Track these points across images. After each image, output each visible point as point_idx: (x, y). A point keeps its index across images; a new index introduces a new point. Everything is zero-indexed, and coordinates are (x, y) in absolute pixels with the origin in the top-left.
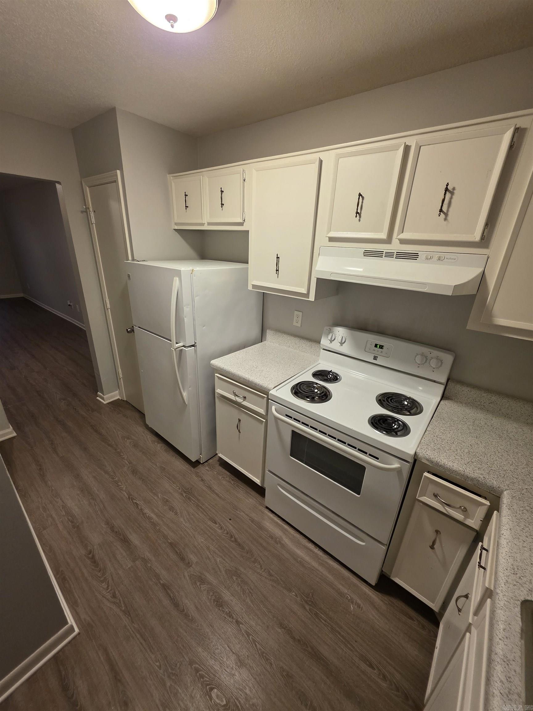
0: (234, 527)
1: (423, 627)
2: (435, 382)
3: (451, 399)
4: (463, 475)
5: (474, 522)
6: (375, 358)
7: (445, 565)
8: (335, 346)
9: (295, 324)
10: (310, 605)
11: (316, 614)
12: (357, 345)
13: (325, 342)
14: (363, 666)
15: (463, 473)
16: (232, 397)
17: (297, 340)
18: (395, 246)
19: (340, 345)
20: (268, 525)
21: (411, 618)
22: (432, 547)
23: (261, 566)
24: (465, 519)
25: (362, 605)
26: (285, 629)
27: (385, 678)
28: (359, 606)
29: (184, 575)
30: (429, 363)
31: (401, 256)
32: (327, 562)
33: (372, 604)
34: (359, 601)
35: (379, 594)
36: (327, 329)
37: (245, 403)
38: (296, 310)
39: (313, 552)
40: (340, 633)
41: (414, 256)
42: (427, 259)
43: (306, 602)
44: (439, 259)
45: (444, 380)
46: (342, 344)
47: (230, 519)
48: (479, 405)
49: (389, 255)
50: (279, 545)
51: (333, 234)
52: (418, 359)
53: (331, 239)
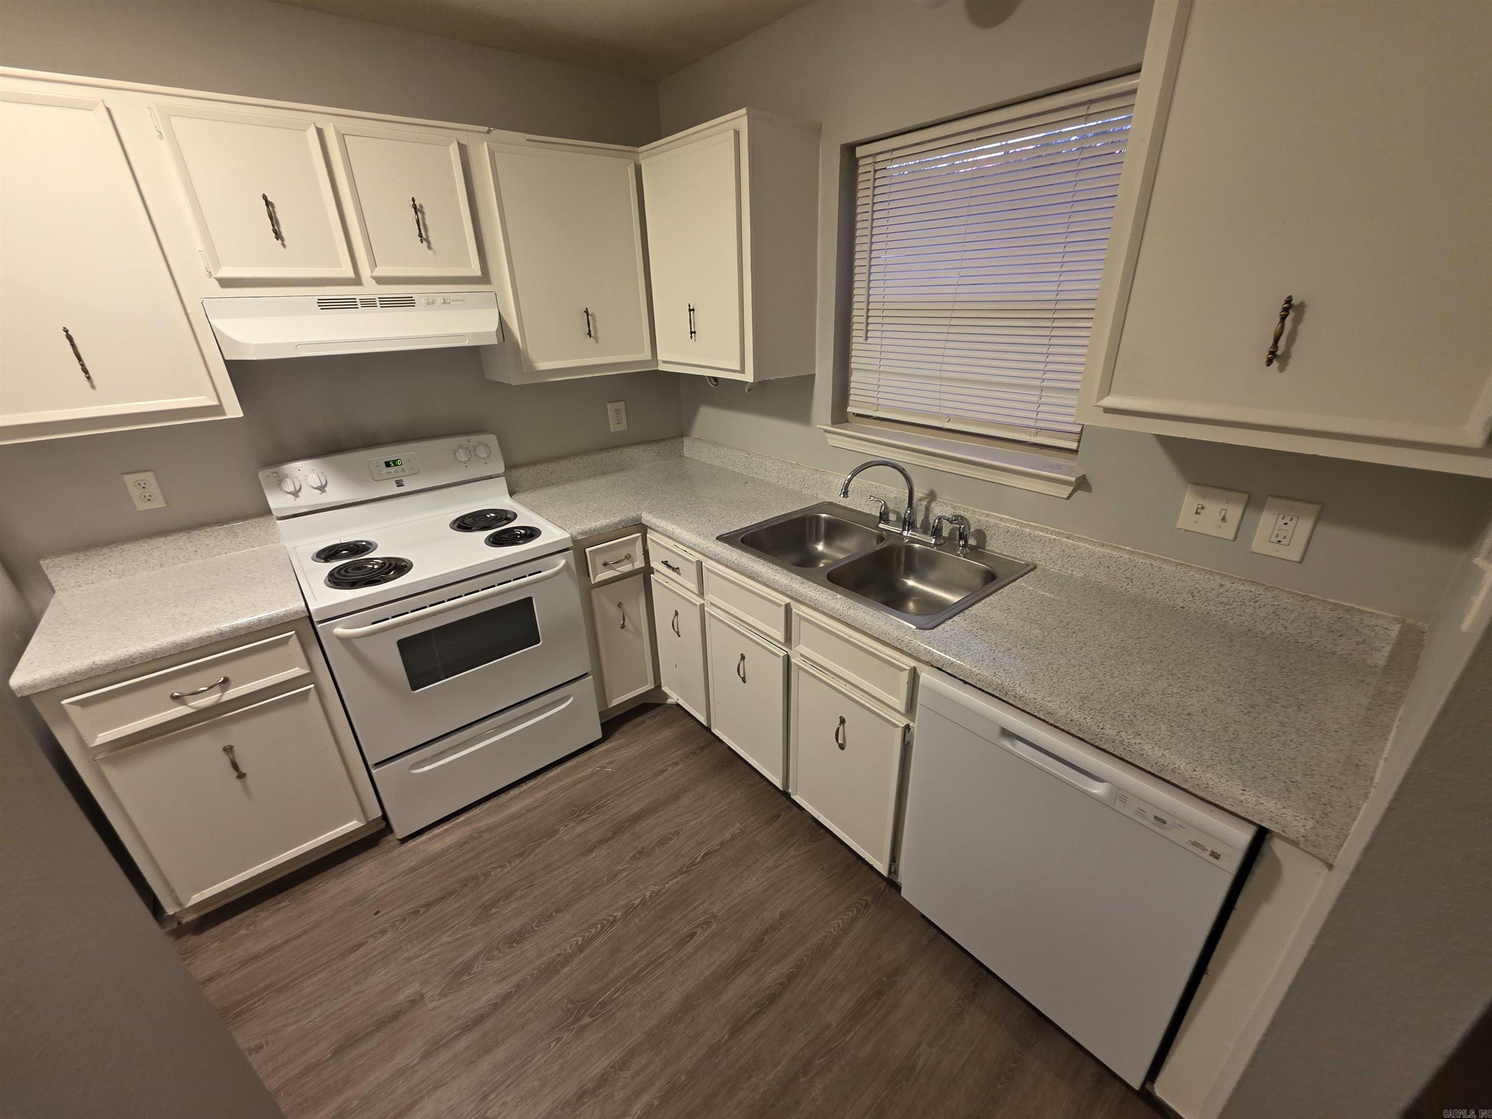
0: (399, 907)
1: (655, 717)
2: (490, 477)
3: (516, 492)
4: (613, 525)
5: (639, 563)
6: (399, 484)
7: (638, 633)
8: (310, 498)
9: (141, 506)
10: (585, 812)
11: (598, 808)
12: (353, 477)
13: (277, 502)
14: (661, 778)
15: (611, 523)
16: (179, 711)
17: (181, 539)
18: (370, 289)
19: (320, 492)
20: (436, 847)
21: (643, 722)
22: (623, 626)
23: (501, 866)
24: (633, 565)
25: (612, 760)
26: (595, 847)
27: (677, 764)
28: (611, 763)
29: (433, 1010)
30: (476, 455)
31: (388, 303)
32: (548, 780)
33: (615, 749)
34: (607, 761)
35: (609, 740)
36: (268, 476)
37: (232, 693)
38: (125, 474)
39: (525, 791)
40: (627, 790)
41: (408, 302)
42: (428, 303)
43: (579, 816)
44: (444, 303)
45: (501, 469)
46: (322, 488)
47: (377, 913)
48: (543, 482)
49: (368, 303)
50: (485, 834)
51: (227, 272)
52: (462, 456)
53: (225, 283)
